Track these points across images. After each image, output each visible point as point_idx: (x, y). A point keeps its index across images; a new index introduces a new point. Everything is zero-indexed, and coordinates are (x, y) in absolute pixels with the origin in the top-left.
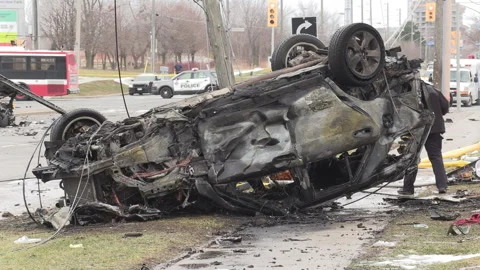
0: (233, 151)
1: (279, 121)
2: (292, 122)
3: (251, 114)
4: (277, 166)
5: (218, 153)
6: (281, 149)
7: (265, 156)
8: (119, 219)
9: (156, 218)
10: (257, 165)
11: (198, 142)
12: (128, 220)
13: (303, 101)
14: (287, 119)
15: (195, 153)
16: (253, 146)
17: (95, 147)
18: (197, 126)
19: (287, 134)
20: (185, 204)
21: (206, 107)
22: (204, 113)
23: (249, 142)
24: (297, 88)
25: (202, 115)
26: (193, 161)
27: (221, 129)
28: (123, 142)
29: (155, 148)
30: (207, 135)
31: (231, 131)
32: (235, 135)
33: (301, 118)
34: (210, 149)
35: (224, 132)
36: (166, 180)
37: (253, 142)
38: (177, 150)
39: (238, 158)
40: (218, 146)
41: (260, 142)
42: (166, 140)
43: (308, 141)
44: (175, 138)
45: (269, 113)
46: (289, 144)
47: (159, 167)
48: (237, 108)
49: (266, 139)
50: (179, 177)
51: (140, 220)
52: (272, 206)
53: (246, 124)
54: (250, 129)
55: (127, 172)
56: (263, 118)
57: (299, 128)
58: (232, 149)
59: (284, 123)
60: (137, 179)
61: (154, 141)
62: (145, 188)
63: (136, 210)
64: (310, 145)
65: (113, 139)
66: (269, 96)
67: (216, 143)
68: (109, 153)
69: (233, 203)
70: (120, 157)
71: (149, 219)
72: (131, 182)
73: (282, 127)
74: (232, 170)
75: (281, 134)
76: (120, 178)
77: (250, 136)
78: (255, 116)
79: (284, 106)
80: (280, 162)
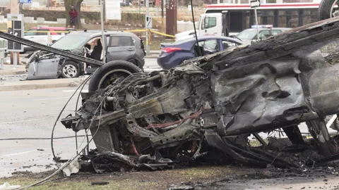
0: (243, 103)
1: (289, 73)
2: (305, 74)
3: (261, 67)
4: (289, 118)
5: (228, 105)
6: (292, 101)
7: (276, 109)
8: (128, 168)
9: (166, 168)
10: (268, 118)
11: (210, 96)
12: (138, 169)
13: (318, 53)
14: (298, 72)
15: (207, 105)
16: (264, 99)
17: (110, 98)
18: (209, 78)
19: (299, 87)
20: (197, 155)
21: (220, 60)
22: (217, 65)
23: (259, 95)
24: (314, 40)
25: (214, 68)
26: (205, 113)
27: (231, 82)
28: (142, 93)
29: (171, 100)
30: (218, 88)
31: (241, 83)
32: (245, 88)
33: (316, 71)
34: (220, 100)
35: (234, 85)
36: (177, 130)
37: (264, 94)
38: (193, 101)
39: (249, 110)
40: (228, 98)
41: (271, 94)
42: (183, 92)
43: (323, 94)
44: (192, 90)
45: (279, 66)
46: (301, 97)
47: (175, 118)
48: (249, 60)
49: (276, 92)
50: (189, 128)
51: (149, 169)
52: (285, 159)
53: (256, 77)
54: (261, 82)
55: (142, 123)
56: (273, 71)
57: (313, 80)
58: (242, 102)
59: (296, 76)
60: (151, 129)
61: (170, 93)
62: (155, 138)
63: (145, 160)
64: (325, 98)
65: (130, 91)
66: (283, 49)
67: (226, 95)
68: (123, 105)
69: (245, 155)
70: (134, 109)
71: (158, 169)
72: (144, 132)
73: (295, 79)
74: (242, 121)
75: (293, 86)
76: (135, 129)
77: (261, 89)
78: (266, 69)
79: (295, 58)
80: (291, 114)
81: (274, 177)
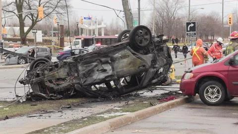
0: (90, 74)
1: (107, 62)
2: (113, 63)
3: (96, 60)
4: (107, 79)
5: (84, 75)
6: (108, 73)
7: (102, 76)
8: (45, 99)
9: (60, 99)
10: (99, 79)
11: (77, 71)
12: (49, 99)
13: (117, 55)
14: (110, 62)
15: (76, 75)
16: (97, 72)
17: (38, 72)
18: (77, 64)
19: (111, 67)
20: (72, 94)
21: (81, 57)
23: (96, 70)
24: (116, 50)
25: (79, 60)
26: (75, 78)
27: (85, 66)
28: (51, 70)
29: (62, 73)
30: (80, 68)
31: (89, 66)
32: (90, 68)
33: (117, 62)
34: (81, 73)
35: (86, 67)
36: (64, 84)
37: (98, 70)
38: (71, 73)
39: (92, 76)
40: (84, 72)
42: (67, 70)
43: (119, 70)
44: (70, 69)
45: (103, 59)
46: (111, 71)
47: (64, 79)
48: (92, 57)
49: (102, 69)
50: (69, 83)
51: (53, 99)
52: (106, 95)
53: (95, 64)
54: (96, 66)
55: (51, 82)
56: (101, 61)
57: (116, 65)
58: (90, 73)
59: (110, 63)
60: (54, 84)
61: (62, 70)
62: (56, 87)
63: (52, 96)
64: (120, 71)
65: (46, 69)
66: (104, 53)
67: (83, 71)
68: (43, 74)
69: (90, 93)
70: (48, 76)
71: (57, 99)
72: (52, 85)
73: (109, 65)
74: (89, 81)
75: (108, 67)
76: (48, 84)
77: (96, 68)
78: (98, 61)
79: (109, 57)
81: (101, 101)
